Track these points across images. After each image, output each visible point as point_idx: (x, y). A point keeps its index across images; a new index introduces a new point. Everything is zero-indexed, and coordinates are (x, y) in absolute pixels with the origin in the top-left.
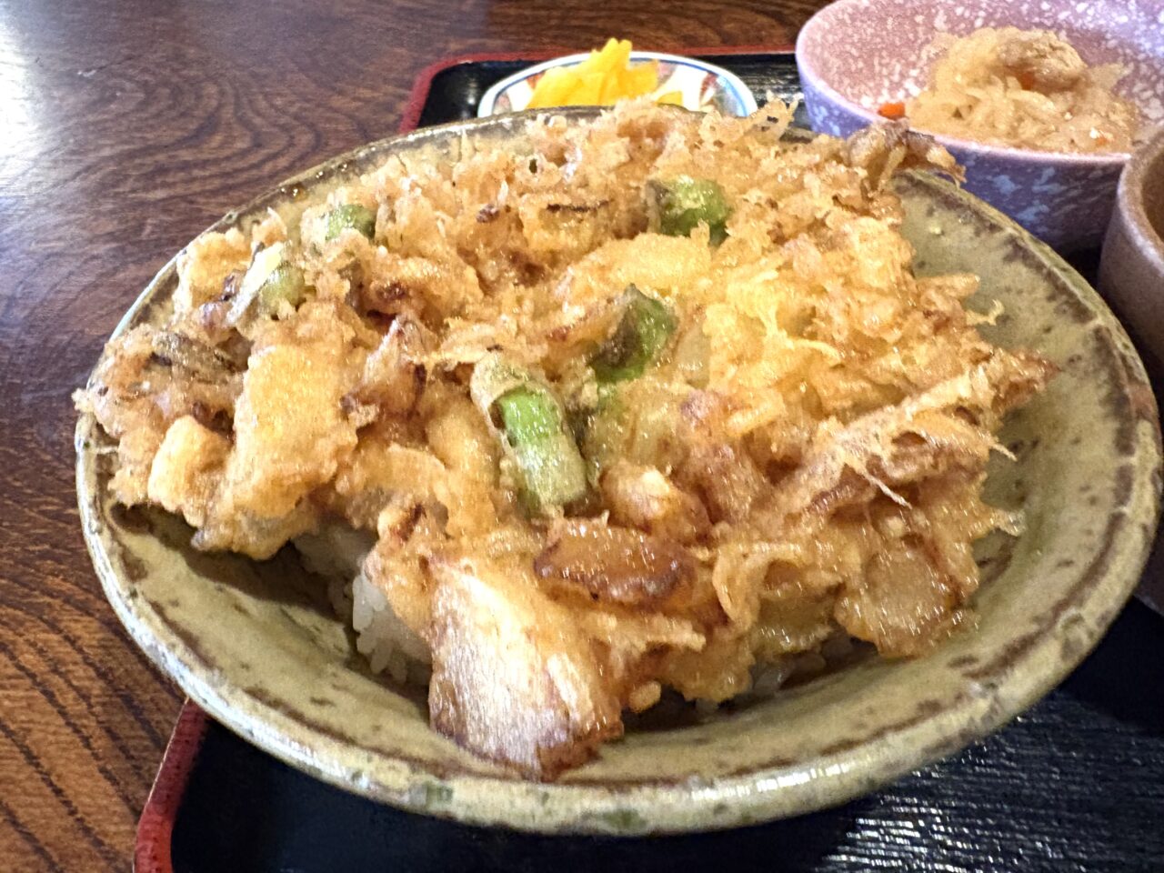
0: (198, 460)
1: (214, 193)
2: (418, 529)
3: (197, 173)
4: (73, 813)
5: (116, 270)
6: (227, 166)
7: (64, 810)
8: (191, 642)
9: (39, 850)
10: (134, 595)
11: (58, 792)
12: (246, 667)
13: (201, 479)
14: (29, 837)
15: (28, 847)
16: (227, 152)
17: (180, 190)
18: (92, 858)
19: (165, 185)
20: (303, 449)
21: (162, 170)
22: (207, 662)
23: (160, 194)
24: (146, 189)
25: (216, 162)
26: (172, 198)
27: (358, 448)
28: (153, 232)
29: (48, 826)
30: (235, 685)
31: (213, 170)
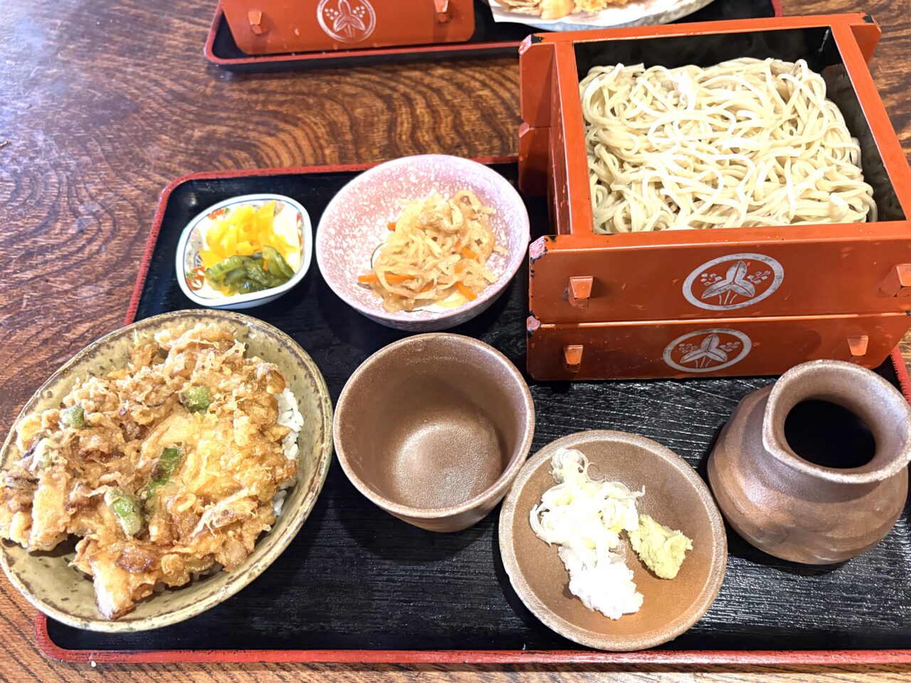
0: (24, 527)
1: (58, 273)
2: (87, 549)
3: (49, 256)
4: (20, 610)
5: (10, 335)
6: (65, 250)
7: (17, 609)
8: (27, 585)
9: (10, 624)
10: (11, 571)
11: (14, 603)
12: (44, 591)
13: (25, 533)
14: (6, 619)
15: (6, 623)
16: (65, 237)
17: (39, 272)
18: (29, 625)
19: (32, 267)
20: (54, 523)
21: (29, 254)
22: (32, 592)
23: (29, 275)
24: (22, 271)
25: (59, 246)
26: (36, 277)
27: (71, 521)
28: (27, 305)
29: (12, 615)
30: (39, 598)
31: (58, 253)
